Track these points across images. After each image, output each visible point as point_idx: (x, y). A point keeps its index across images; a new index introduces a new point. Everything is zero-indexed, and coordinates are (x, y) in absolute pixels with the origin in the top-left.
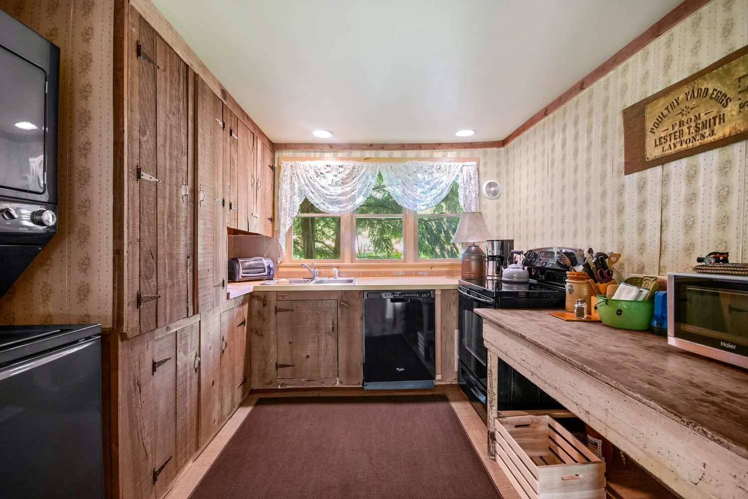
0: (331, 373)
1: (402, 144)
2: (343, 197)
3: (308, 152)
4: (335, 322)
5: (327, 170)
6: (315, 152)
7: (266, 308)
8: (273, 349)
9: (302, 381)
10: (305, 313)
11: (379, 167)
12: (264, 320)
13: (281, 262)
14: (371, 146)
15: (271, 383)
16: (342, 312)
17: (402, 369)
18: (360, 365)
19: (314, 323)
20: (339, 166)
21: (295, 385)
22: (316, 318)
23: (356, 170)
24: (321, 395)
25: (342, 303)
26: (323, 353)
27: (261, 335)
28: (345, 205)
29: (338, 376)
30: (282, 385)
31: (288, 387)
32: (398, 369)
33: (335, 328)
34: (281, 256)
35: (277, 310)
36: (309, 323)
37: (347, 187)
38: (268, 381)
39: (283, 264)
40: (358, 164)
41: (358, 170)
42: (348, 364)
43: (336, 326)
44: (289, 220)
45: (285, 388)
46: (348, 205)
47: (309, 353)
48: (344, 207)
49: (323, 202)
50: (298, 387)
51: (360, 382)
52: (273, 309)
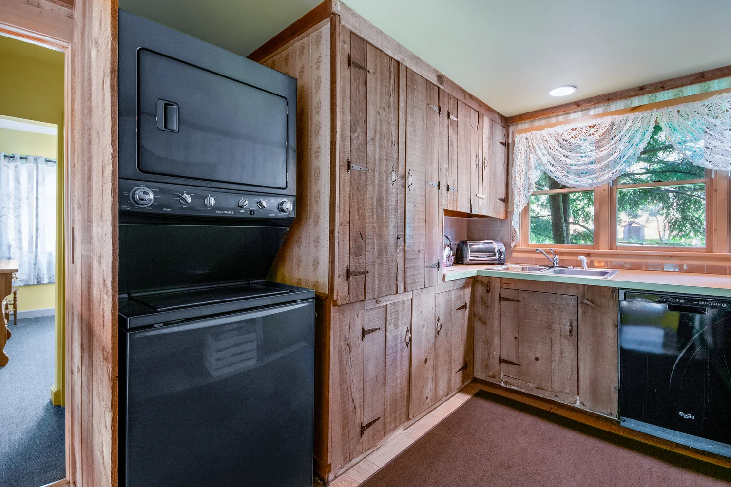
0: (568, 387)
1: (699, 73)
2: (596, 165)
3: (548, 118)
4: (575, 324)
5: (572, 135)
6: (558, 116)
7: (490, 295)
8: (496, 340)
9: (529, 386)
10: (534, 307)
11: (654, 115)
12: (487, 307)
13: (515, 246)
14: (642, 90)
15: (493, 377)
16: (584, 313)
17: (689, 416)
18: (612, 389)
19: (545, 320)
20: (590, 127)
21: (521, 387)
22: (548, 315)
23: (615, 127)
24: (552, 411)
25: (585, 301)
26: (557, 359)
27: (484, 323)
28: (598, 174)
29: (578, 394)
30: (506, 383)
31: (513, 387)
32: (681, 414)
33: (574, 332)
34: (515, 240)
35: (501, 299)
36: (539, 319)
37: (602, 151)
38: (491, 374)
39: (517, 248)
40: (617, 118)
41: (619, 126)
42: (595, 383)
43: (575, 329)
44: (524, 200)
45: (509, 387)
46: (604, 174)
47: (538, 355)
48: (597, 178)
49: (566, 174)
50: (524, 391)
51: (613, 413)
52: (497, 296)
